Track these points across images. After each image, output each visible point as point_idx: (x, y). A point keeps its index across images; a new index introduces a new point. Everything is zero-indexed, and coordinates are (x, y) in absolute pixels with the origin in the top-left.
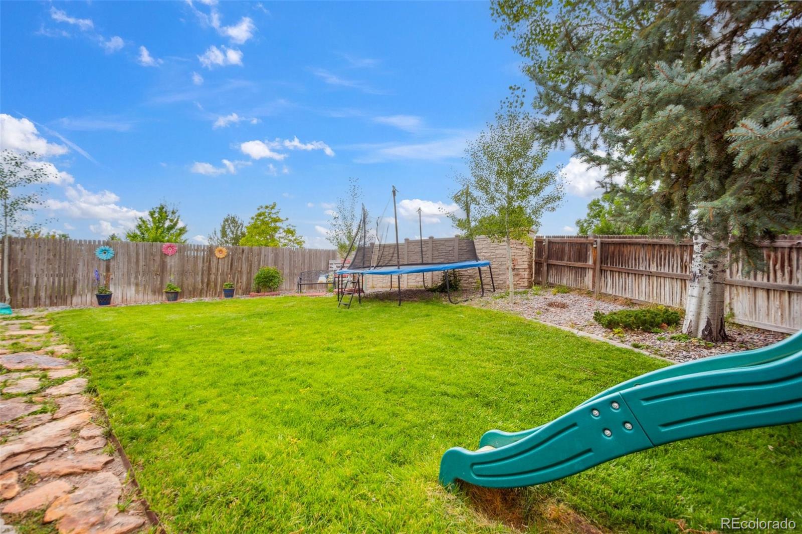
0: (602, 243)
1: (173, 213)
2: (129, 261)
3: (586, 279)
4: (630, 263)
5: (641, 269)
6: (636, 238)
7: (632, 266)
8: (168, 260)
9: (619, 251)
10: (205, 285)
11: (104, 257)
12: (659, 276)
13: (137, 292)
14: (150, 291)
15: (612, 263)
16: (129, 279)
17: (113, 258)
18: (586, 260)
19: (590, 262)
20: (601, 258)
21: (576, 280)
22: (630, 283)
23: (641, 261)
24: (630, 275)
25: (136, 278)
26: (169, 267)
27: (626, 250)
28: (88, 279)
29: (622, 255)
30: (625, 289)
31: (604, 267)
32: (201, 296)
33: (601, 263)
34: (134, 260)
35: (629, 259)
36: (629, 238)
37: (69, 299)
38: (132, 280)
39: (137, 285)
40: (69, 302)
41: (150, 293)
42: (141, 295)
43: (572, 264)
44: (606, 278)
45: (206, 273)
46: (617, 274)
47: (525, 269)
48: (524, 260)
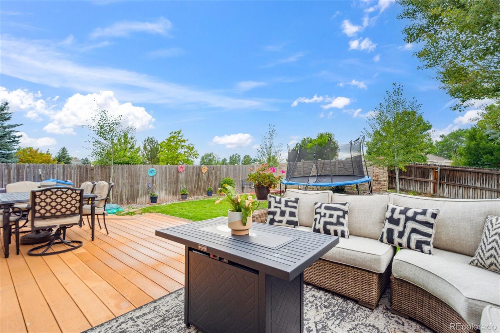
0: (440, 169)
1: (132, 138)
2: (162, 177)
3: (429, 188)
4: (461, 181)
5: (469, 184)
6: (465, 168)
7: (462, 182)
8: (180, 175)
9: (453, 174)
10: (196, 189)
11: (151, 174)
12: (481, 189)
13: (166, 194)
14: (171, 193)
15: (448, 180)
16: (162, 187)
17: (155, 175)
18: (428, 177)
19: (432, 178)
20: (440, 177)
21: (421, 188)
22: (461, 192)
23: (469, 181)
24: (461, 188)
25: (166, 186)
26: (180, 179)
27: (458, 174)
28: (144, 188)
29: (456, 177)
30: (458, 195)
31: (442, 182)
32: (194, 196)
33: (440, 180)
34: (164, 176)
35: (460, 179)
36: (461, 168)
37: (136, 199)
38: (164, 188)
39: (166, 190)
40: (135, 202)
41: (171, 195)
42: (167, 196)
43: (418, 179)
44: (443, 188)
45: (197, 182)
46: (452, 187)
47: (385, 181)
48: (384, 175)
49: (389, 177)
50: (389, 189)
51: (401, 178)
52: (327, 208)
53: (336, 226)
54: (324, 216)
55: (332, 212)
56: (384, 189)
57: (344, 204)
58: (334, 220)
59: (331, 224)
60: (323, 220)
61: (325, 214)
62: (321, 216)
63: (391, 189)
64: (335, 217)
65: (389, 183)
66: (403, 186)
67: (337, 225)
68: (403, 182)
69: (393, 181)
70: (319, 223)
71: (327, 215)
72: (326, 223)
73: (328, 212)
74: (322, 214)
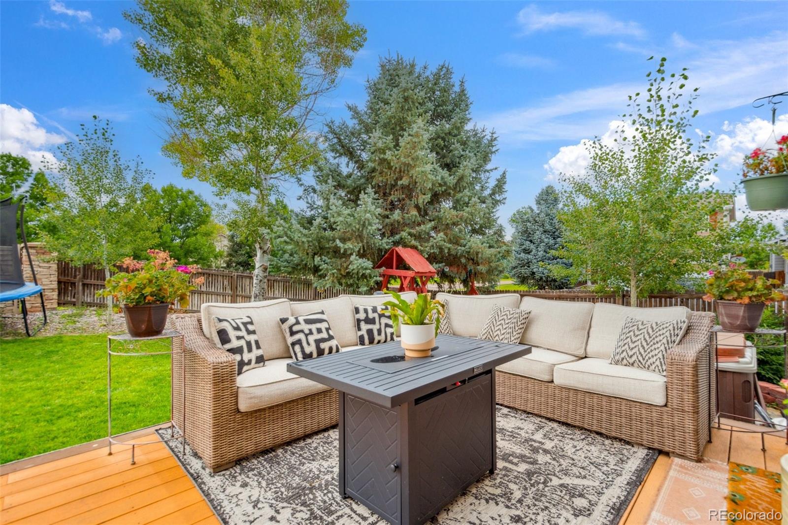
12: (207, 293)
47: (53, 290)
48: (51, 279)
49: (59, 282)
50: (59, 304)
51: (88, 284)
52: (308, 322)
53: (330, 342)
54: (311, 333)
55: (319, 325)
56: (52, 306)
57: (322, 313)
58: (324, 335)
59: (324, 340)
60: (311, 339)
61: (310, 330)
62: (306, 335)
63: (64, 304)
64: (324, 330)
65: (59, 294)
66: (92, 298)
67: (330, 340)
68: (90, 291)
69: (68, 289)
70: (308, 344)
71: (314, 331)
72: (318, 342)
73: (314, 327)
74: (307, 332)
